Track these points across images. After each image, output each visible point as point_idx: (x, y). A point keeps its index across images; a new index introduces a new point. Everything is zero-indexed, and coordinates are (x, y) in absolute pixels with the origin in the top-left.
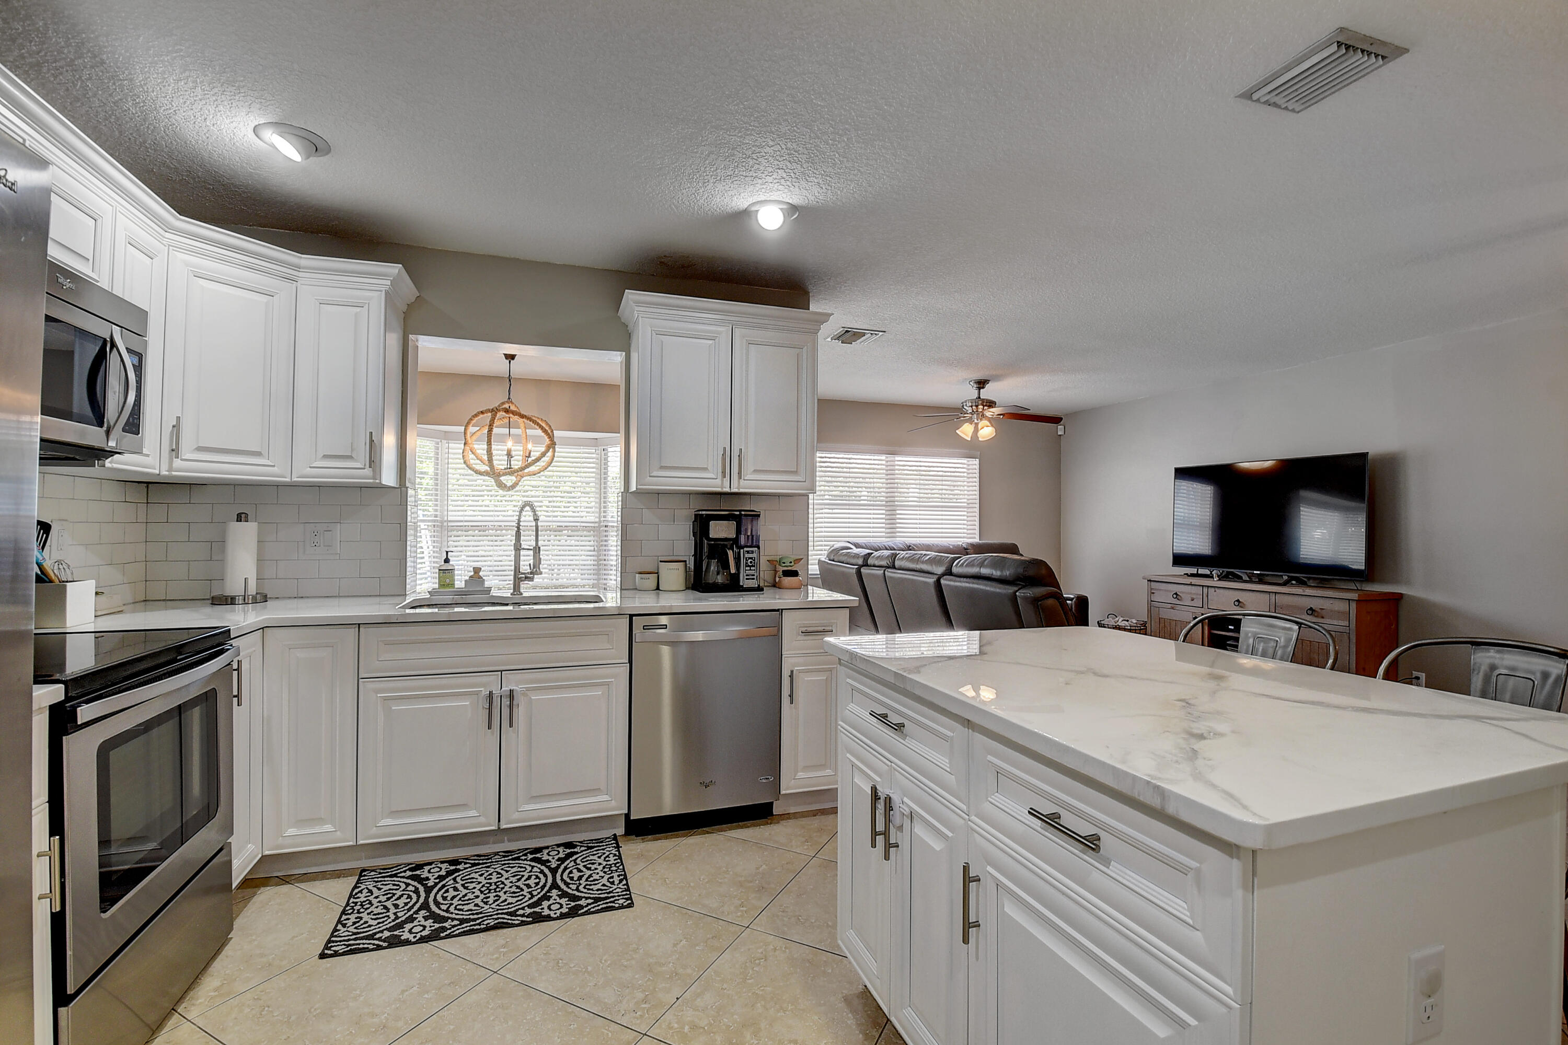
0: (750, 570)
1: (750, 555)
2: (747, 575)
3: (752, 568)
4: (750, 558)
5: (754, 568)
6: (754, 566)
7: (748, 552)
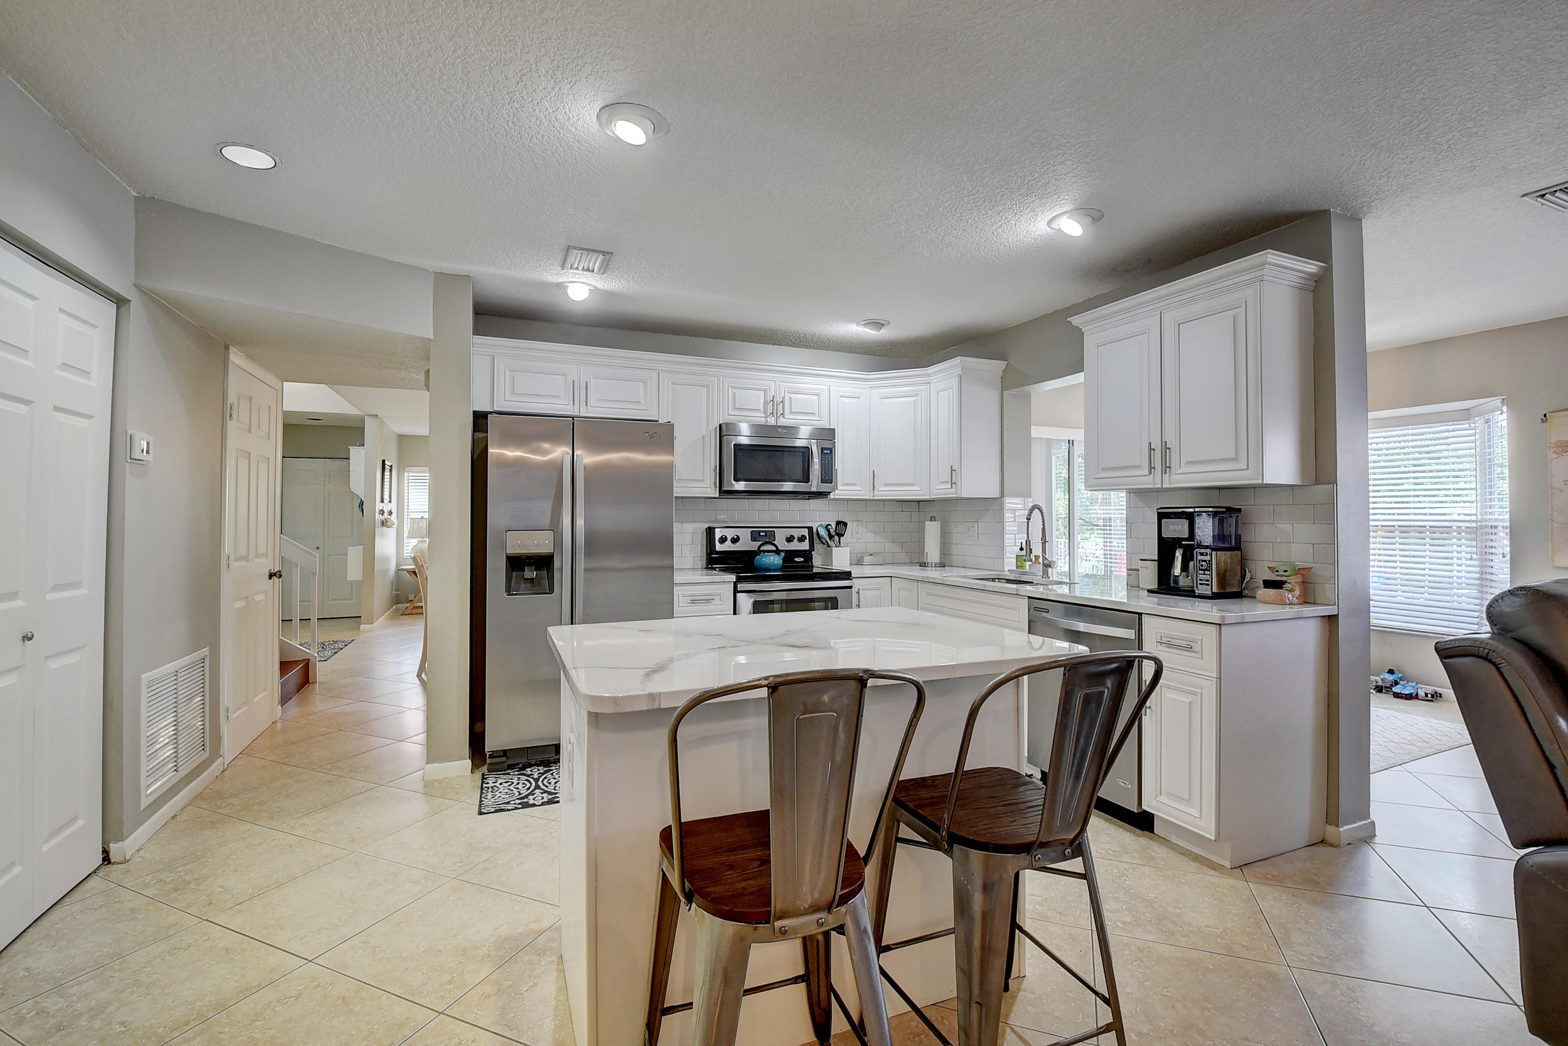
0: (1204, 574)
1: (1203, 558)
2: (1201, 580)
3: (1206, 572)
4: (1203, 561)
5: (1208, 573)
6: (1209, 570)
7: (1202, 554)
